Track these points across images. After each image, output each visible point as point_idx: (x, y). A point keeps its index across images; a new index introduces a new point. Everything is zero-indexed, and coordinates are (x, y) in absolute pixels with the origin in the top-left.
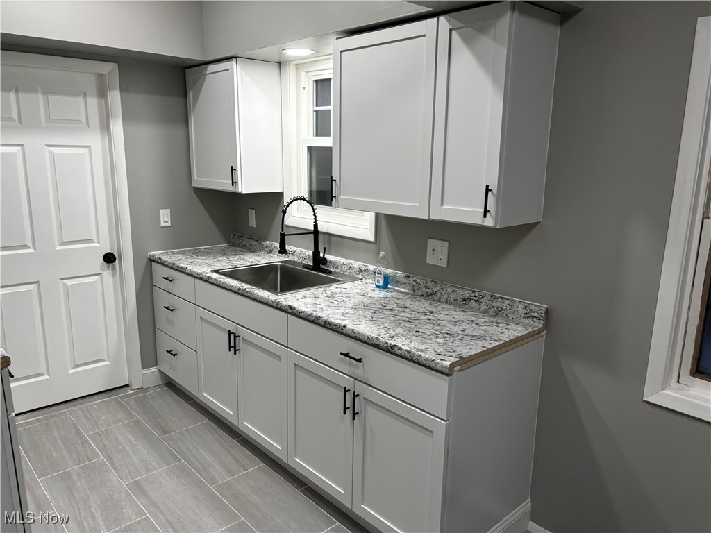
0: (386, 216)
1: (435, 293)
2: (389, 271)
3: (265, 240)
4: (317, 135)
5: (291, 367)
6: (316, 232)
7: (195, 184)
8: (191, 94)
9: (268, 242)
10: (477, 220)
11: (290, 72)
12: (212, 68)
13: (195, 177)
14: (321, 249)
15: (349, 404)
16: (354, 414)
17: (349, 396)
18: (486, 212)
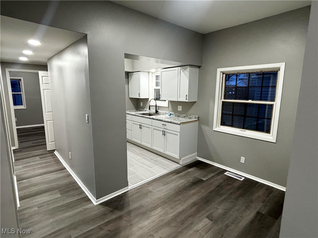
0: (170, 101)
1: (179, 116)
2: (171, 113)
3: (145, 108)
4: (156, 86)
5: (153, 129)
6: (156, 106)
7: (130, 97)
8: (129, 78)
9: (145, 109)
10: (185, 101)
11: (151, 74)
12: (134, 73)
13: (130, 95)
14: (157, 109)
15: (164, 134)
16: (165, 135)
17: (164, 132)
18: (186, 99)
